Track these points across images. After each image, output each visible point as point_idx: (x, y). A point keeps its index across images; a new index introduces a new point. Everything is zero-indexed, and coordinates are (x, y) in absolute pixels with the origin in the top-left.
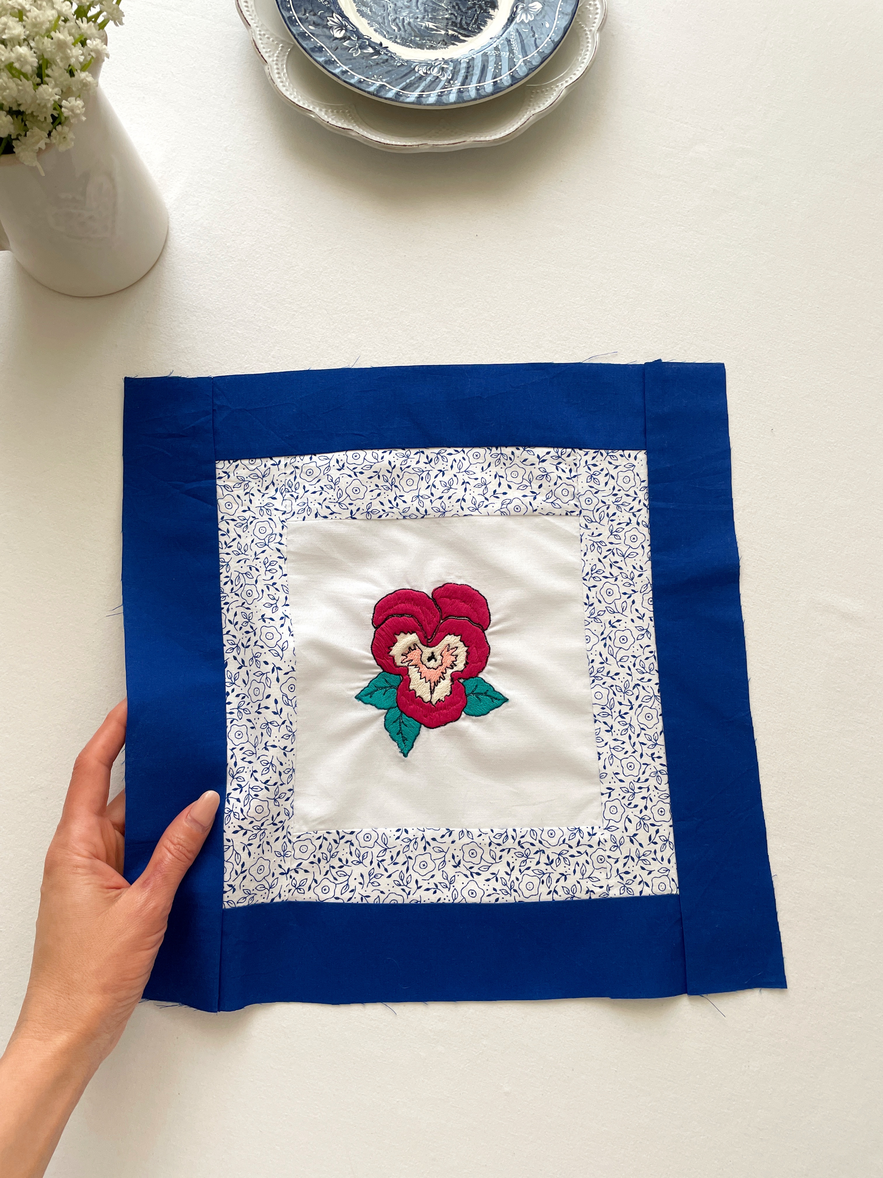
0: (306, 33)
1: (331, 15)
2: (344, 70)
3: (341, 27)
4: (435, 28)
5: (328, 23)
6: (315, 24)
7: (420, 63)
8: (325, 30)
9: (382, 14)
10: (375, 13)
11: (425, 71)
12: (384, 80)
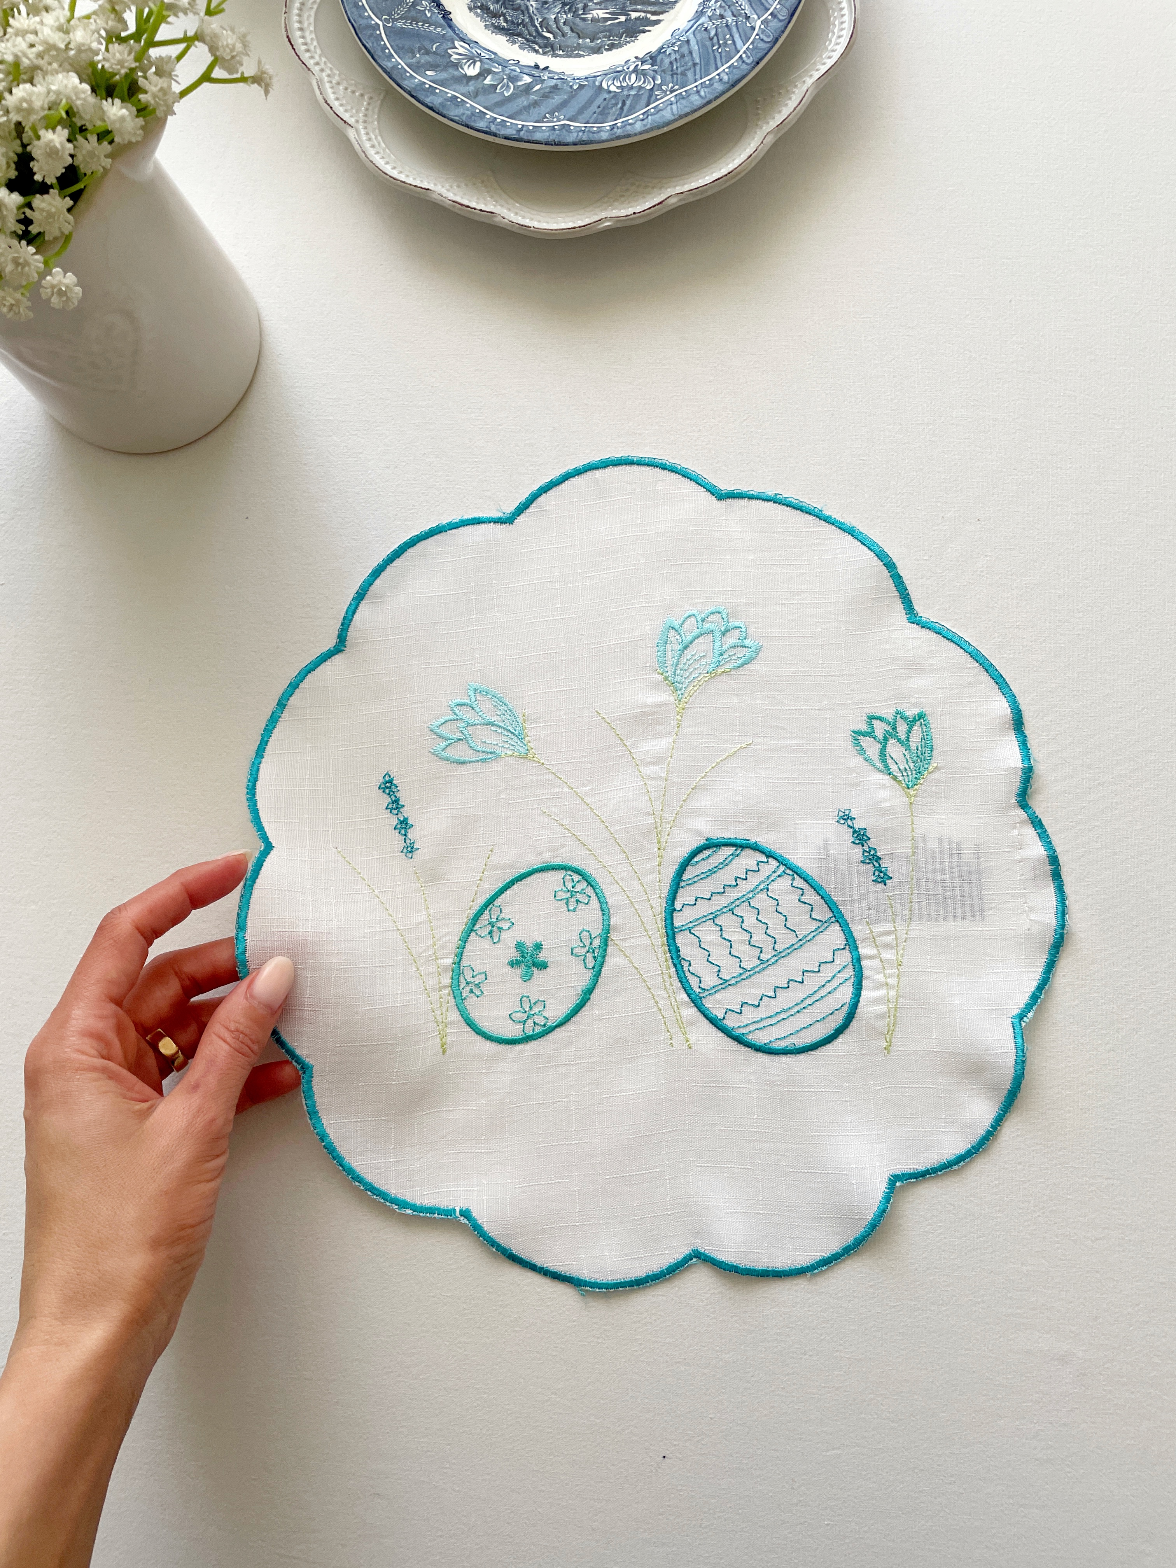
0: (425, 83)
2: (498, 120)
3: (473, 59)
4: (610, 16)
5: (452, 59)
6: (433, 67)
7: (606, 75)
8: (451, 70)
9: (523, 20)
10: (512, 22)
11: (619, 84)
12: (563, 117)
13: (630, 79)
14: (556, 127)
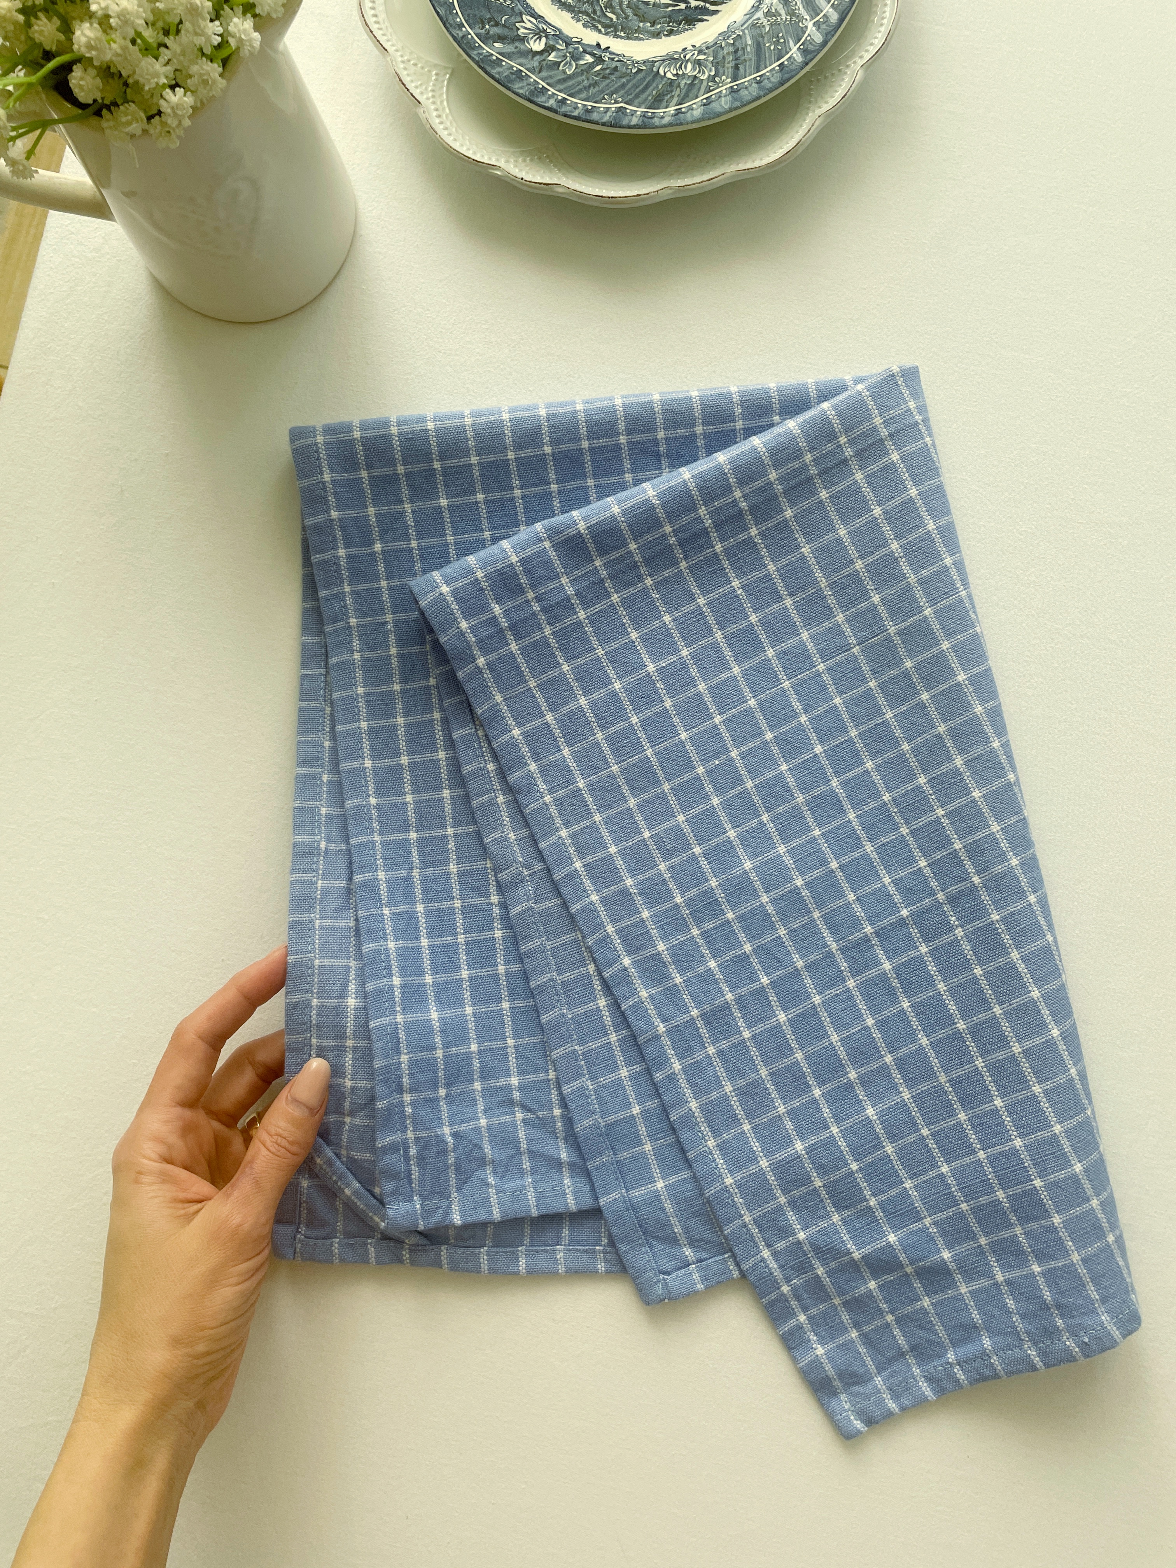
0: (492, 55)
1: (520, 19)
2: (560, 98)
3: (539, 34)
4: (671, 2)
5: (519, 32)
6: (501, 39)
7: (663, 61)
8: (517, 44)
10: (578, 0)
11: (675, 72)
12: (620, 99)
13: (685, 68)
14: (613, 109)
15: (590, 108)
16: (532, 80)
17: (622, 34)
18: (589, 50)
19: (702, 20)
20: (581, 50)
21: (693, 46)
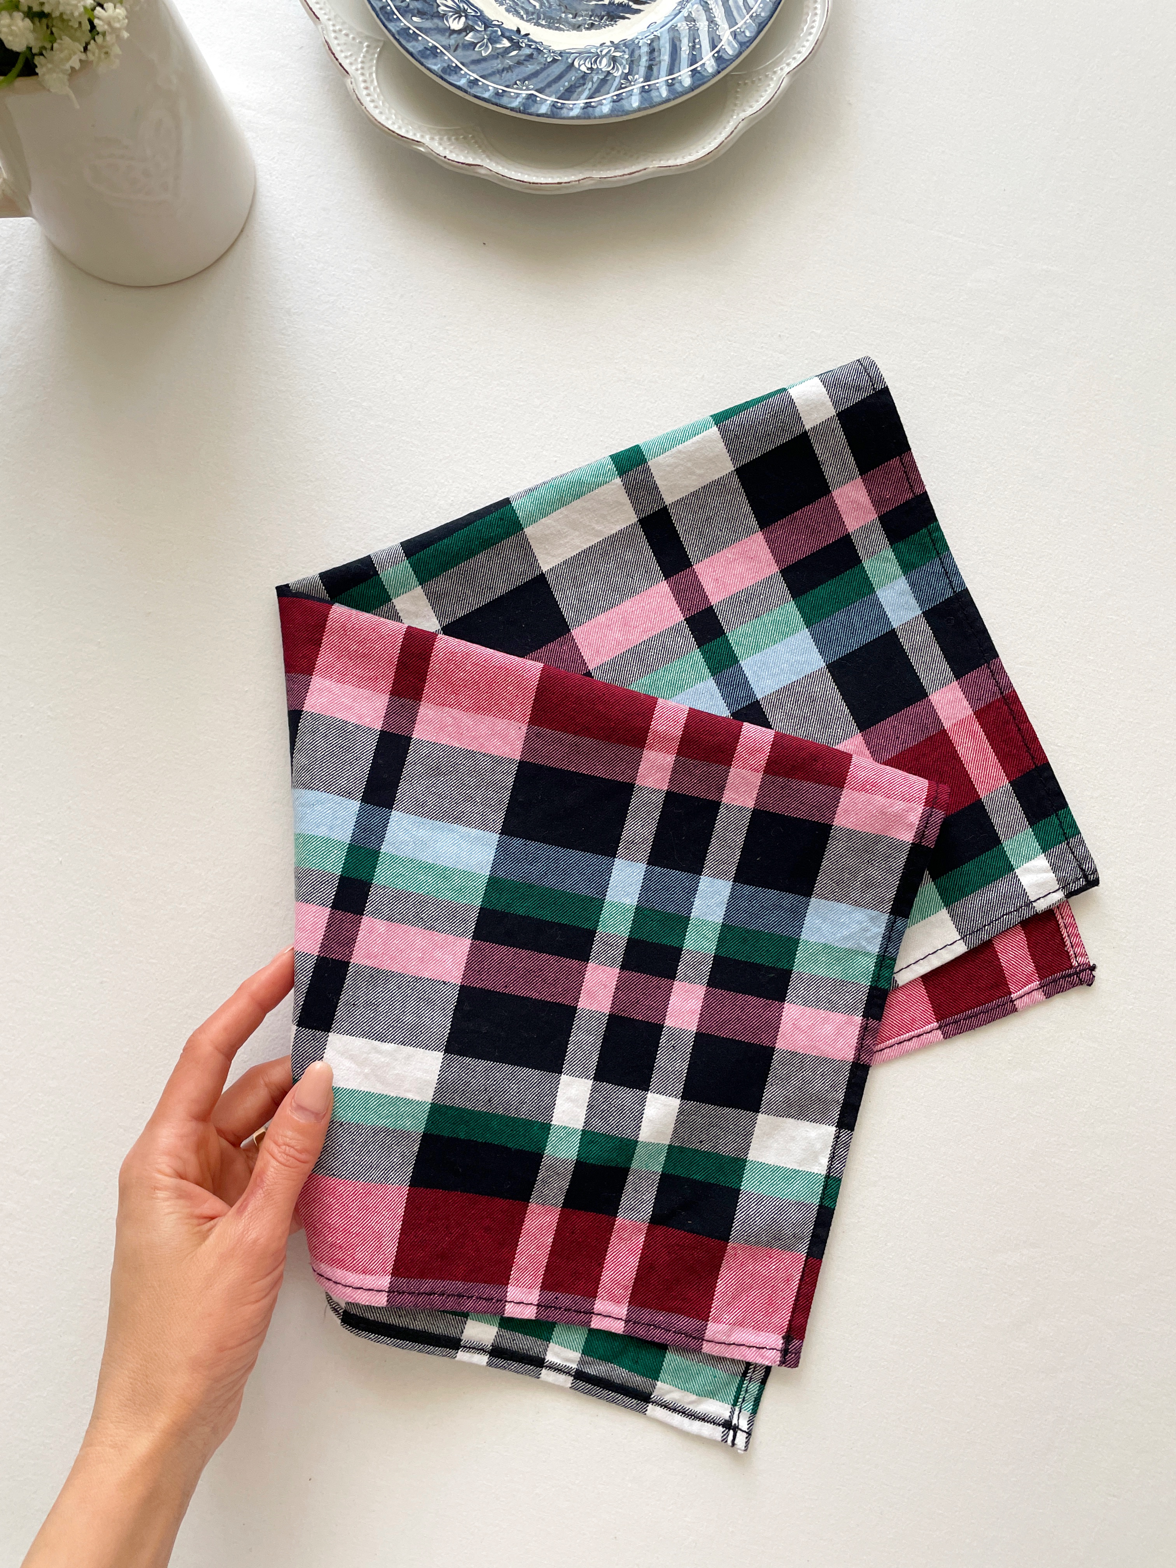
0: (410, 28)
2: (472, 78)
3: (460, 13)
5: (440, 10)
6: (421, 13)
7: (580, 53)
8: (436, 21)
11: (589, 66)
12: (532, 87)
13: (600, 62)
14: (524, 95)
15: (500, 91)
16: (446, 58)
17: (543, 22)
18: (507, 34)
19: (624, 18)
20: (500, 33)
21: (612, 42)
